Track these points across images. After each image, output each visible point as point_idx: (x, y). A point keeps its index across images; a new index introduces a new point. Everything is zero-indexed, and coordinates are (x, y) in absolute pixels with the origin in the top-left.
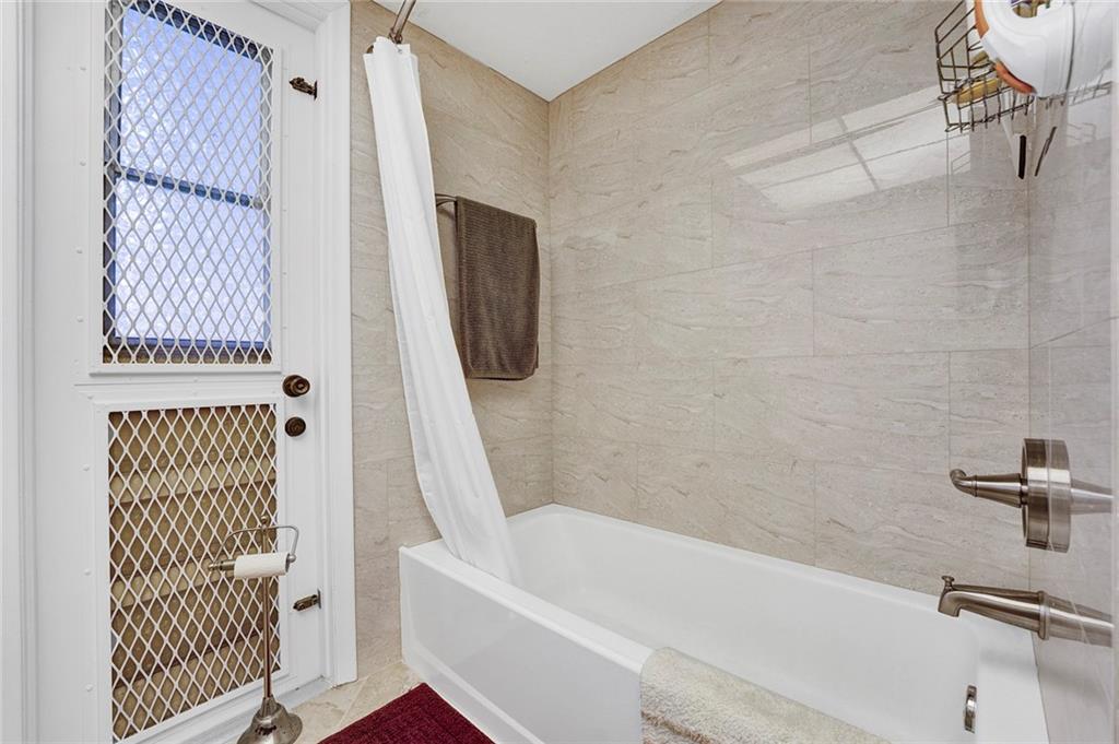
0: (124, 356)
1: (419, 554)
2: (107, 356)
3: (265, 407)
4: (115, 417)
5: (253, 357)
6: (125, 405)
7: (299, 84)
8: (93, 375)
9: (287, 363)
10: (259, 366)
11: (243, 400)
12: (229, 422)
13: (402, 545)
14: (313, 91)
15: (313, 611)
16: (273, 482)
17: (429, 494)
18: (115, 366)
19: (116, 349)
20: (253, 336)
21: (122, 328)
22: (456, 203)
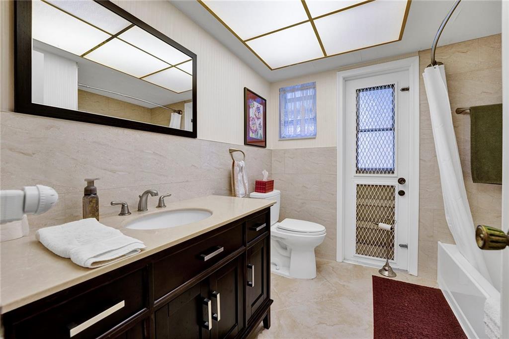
0: (360, 172)
1: (444, 246)
2: (357, 172)
3: (392, 186)
4: (358, 185)
5: (389, 173)
6: (360, 183)
7: (403, 90)
8: (354, 176)
9: (399, 174)
10: (391, 175)
11: (386, 184)
12: (382, 189)
13: (439, 241)
14: (407, 89)
15: (404, 249)
16: (394, 208)
17: (451, 225)
18: (358, 175)
19: (359, 171)
20: (389, 166)
21: (359, 166)
22: (470, 110)
